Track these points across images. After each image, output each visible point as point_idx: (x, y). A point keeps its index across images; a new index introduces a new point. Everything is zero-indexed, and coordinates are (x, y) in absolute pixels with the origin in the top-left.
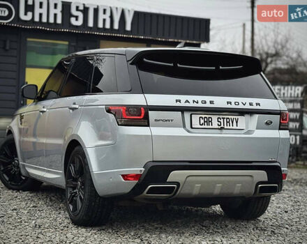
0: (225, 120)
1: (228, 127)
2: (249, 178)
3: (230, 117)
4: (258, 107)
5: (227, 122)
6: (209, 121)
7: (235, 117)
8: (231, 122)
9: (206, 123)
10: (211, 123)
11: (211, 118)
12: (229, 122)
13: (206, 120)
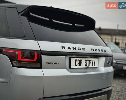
9: (79, 64)
10: (81, 64)
11: (81, 60)
12: (91, 63)
13: (79, 62)
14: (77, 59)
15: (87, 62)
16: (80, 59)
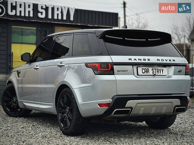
0: (156, 70)
1: (158, 74)
2: (170, 103)
3: (159, 68)
4: (174, 62)
5: (157, 71)
6: (147, 71)
7: (161, 68)
8: (159, 71)
9: (146, 72)
10: (148, 72)
11: (148, 69)
12: (158, 71)
13: (145, 70)
14: (144, 68)
15: (154, 70)
16: (146, 68)
